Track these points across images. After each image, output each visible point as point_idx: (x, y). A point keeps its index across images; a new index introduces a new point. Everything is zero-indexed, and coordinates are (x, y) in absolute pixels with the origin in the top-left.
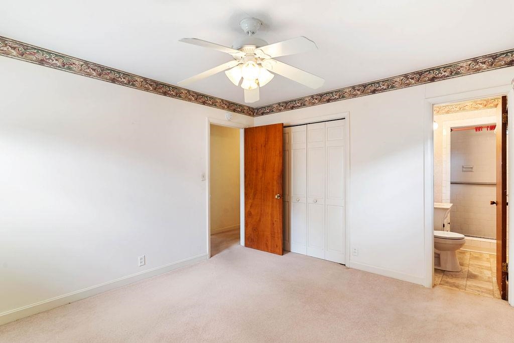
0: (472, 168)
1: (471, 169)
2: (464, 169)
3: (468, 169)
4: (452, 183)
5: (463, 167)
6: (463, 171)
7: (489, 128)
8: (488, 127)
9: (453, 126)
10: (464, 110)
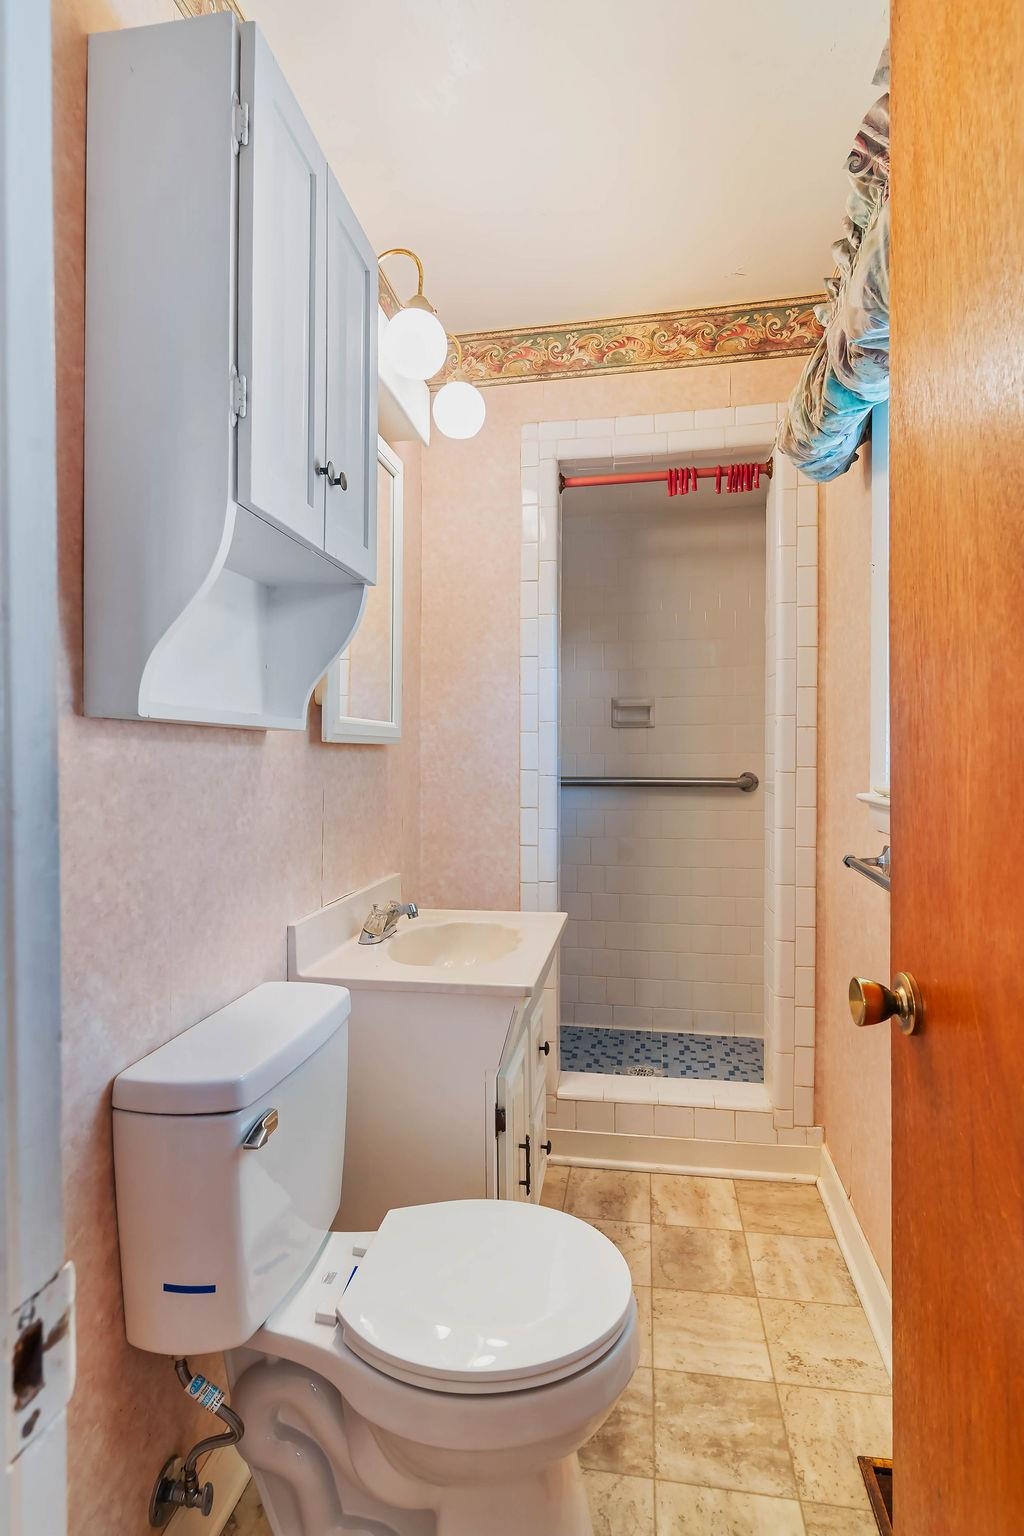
0: (647, 709)
1: (639, 718)
2: (620, 717)
3: (630, 715)
4: (567, 784)
5: (615, 705)
6: (617, 725)
7: (725, 480)
8: (721, 472)
9: (569, 452)
10: (618, 361)
